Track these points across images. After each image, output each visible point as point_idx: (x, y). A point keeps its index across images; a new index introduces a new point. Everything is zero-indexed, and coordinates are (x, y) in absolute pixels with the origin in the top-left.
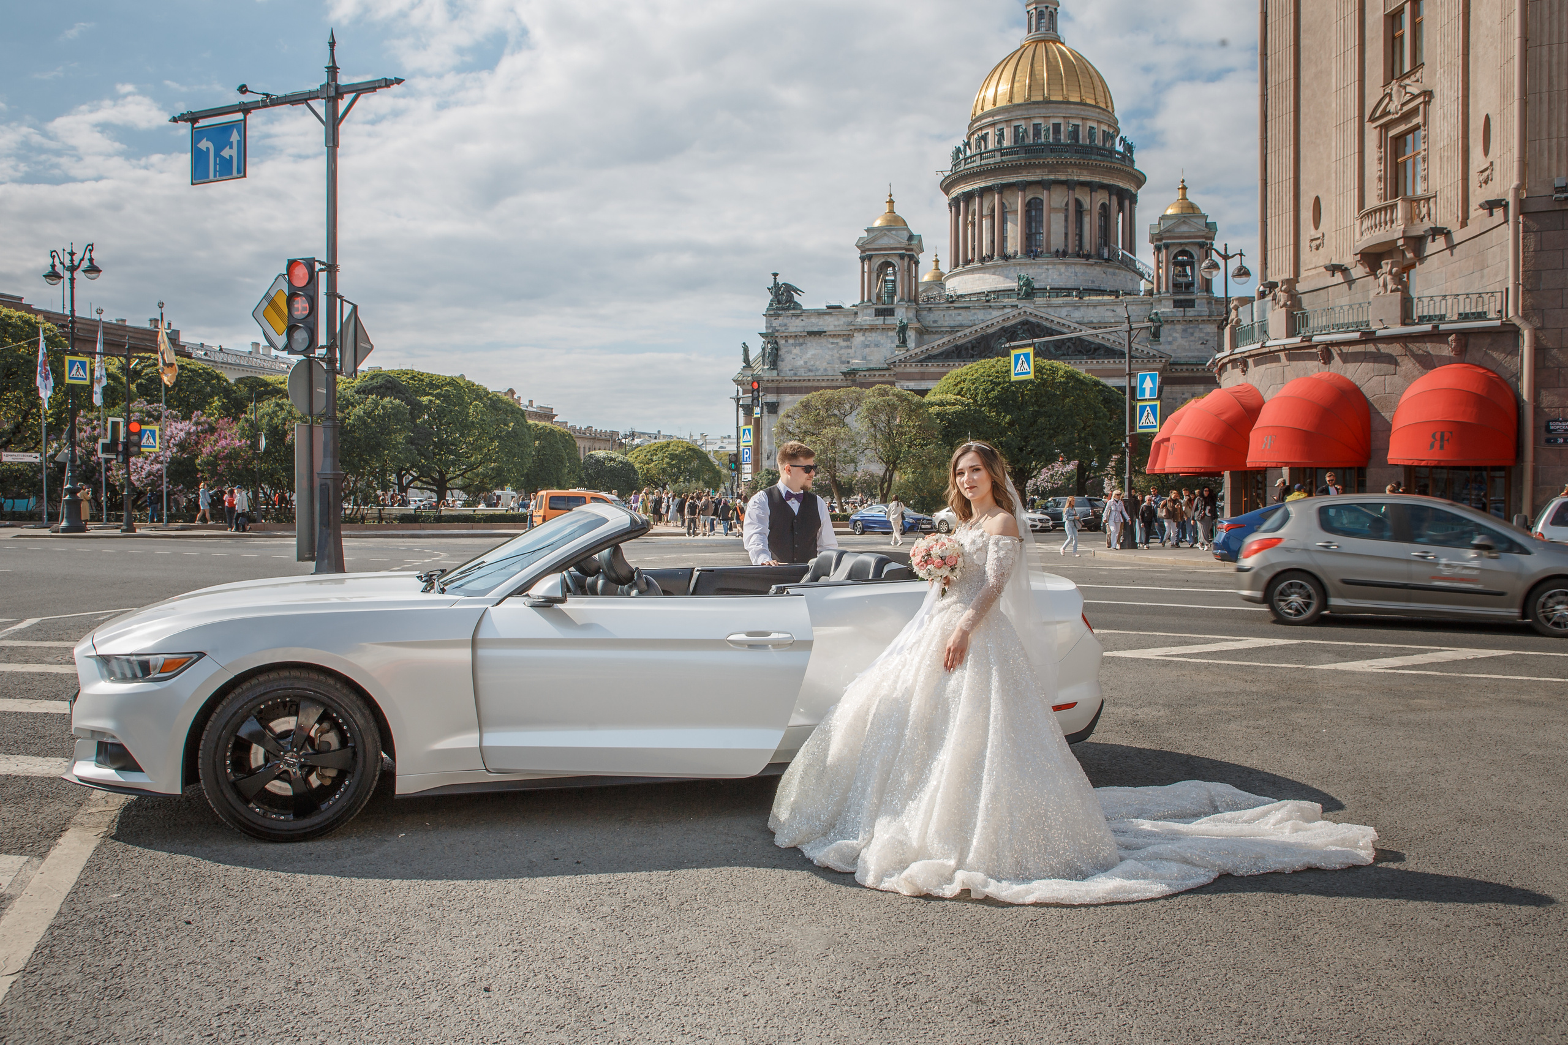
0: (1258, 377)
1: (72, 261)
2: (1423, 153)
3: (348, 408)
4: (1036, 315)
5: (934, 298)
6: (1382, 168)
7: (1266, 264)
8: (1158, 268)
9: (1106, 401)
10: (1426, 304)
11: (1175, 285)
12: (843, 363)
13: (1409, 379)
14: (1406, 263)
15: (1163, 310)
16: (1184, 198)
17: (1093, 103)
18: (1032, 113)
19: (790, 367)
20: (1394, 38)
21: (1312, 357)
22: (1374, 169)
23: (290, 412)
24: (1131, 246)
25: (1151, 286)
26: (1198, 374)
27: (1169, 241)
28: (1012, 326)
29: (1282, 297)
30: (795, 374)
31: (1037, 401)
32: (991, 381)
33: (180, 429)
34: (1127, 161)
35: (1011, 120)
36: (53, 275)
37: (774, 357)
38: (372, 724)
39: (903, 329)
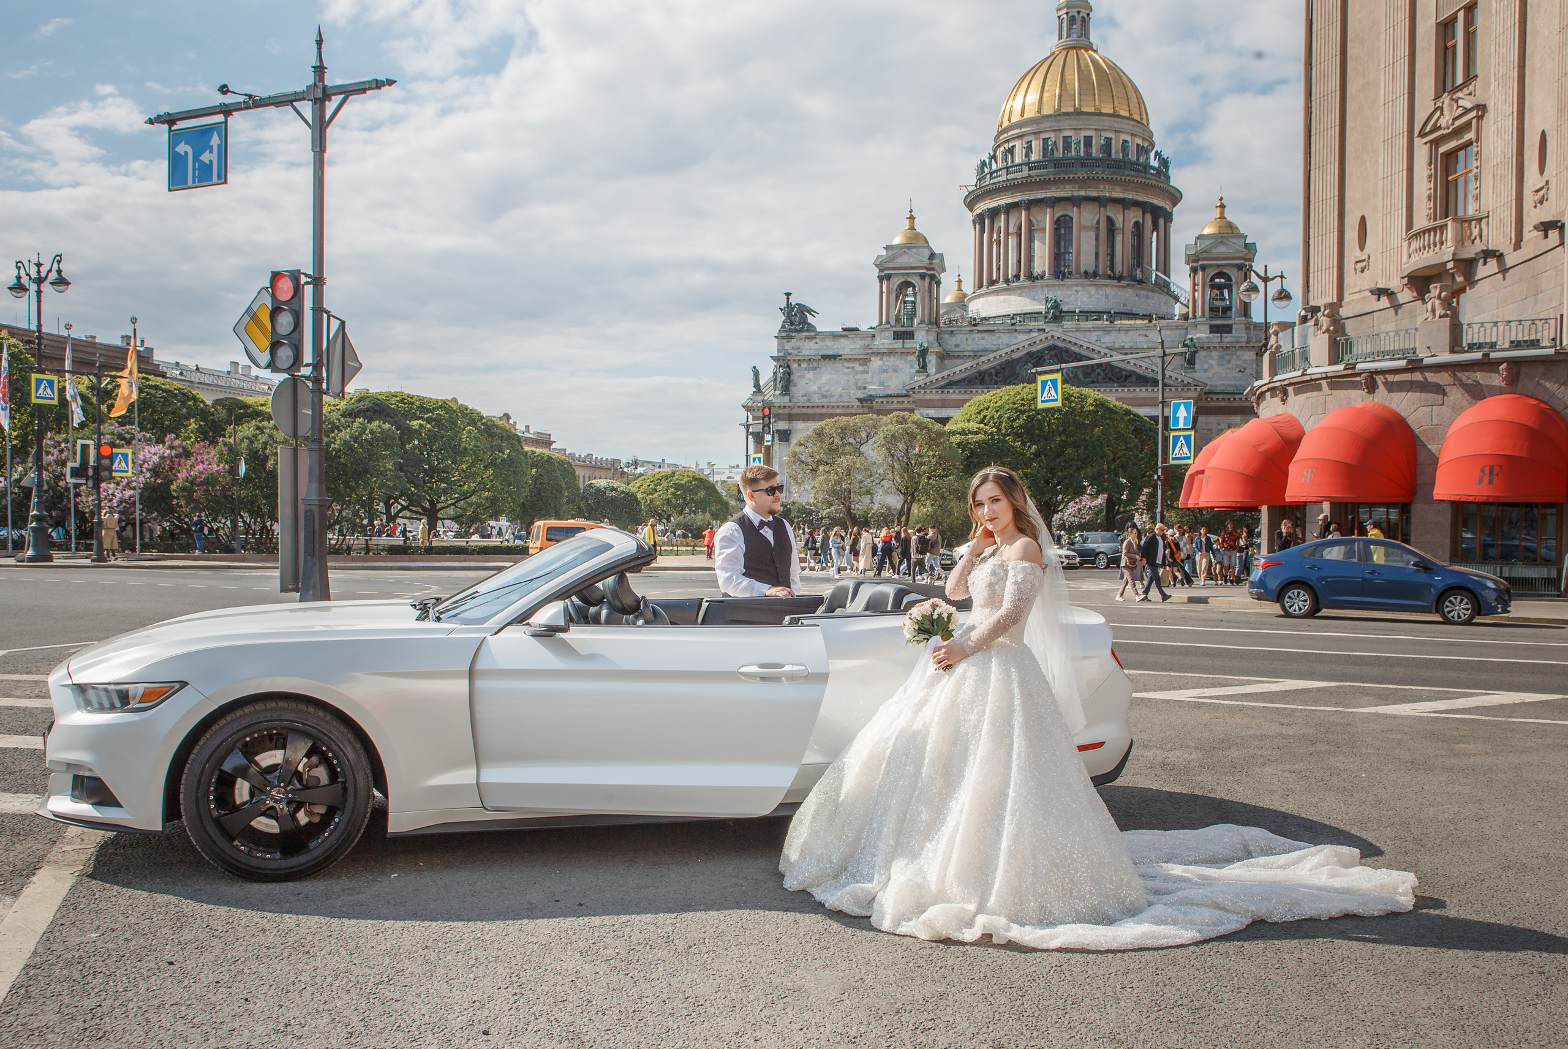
0: (1298, 407)
1: (39, 272)
2: (1475, 171)
3: (333, 432)
4: (1064, 340)
5: (957, 321)
6: (1432, 186)
7: (1308, 287)
8: (1194, 291)
9: (1137, 431)
10: (1476, 331)
11: (1211, 309)
12: (859, 388)
13: (1457, 410)
14: (1455, 287)
15: (1198, 335)
16: (1222, 217)
17: (1127, 114)
18: (1062, 124)
19: (803, 393)
20: (1446, 48)
21: (1355, 386)
22: (1423, 187)
23: (271, 436)
24: (1165, 266)
25: (1187, 310)
26: (1236, 404)
27: (1206, 262)
28: (1038, 351)
29: (1325, 322)
30: (809, 400)
31: (1064, 430)
32: (1016, 409)
33: (153, 453)
34: (1162, 177)
35: (1039, 133)
36: (18, 288)
37: (786, 382)
38: (364, 758)
39: (923, 353)
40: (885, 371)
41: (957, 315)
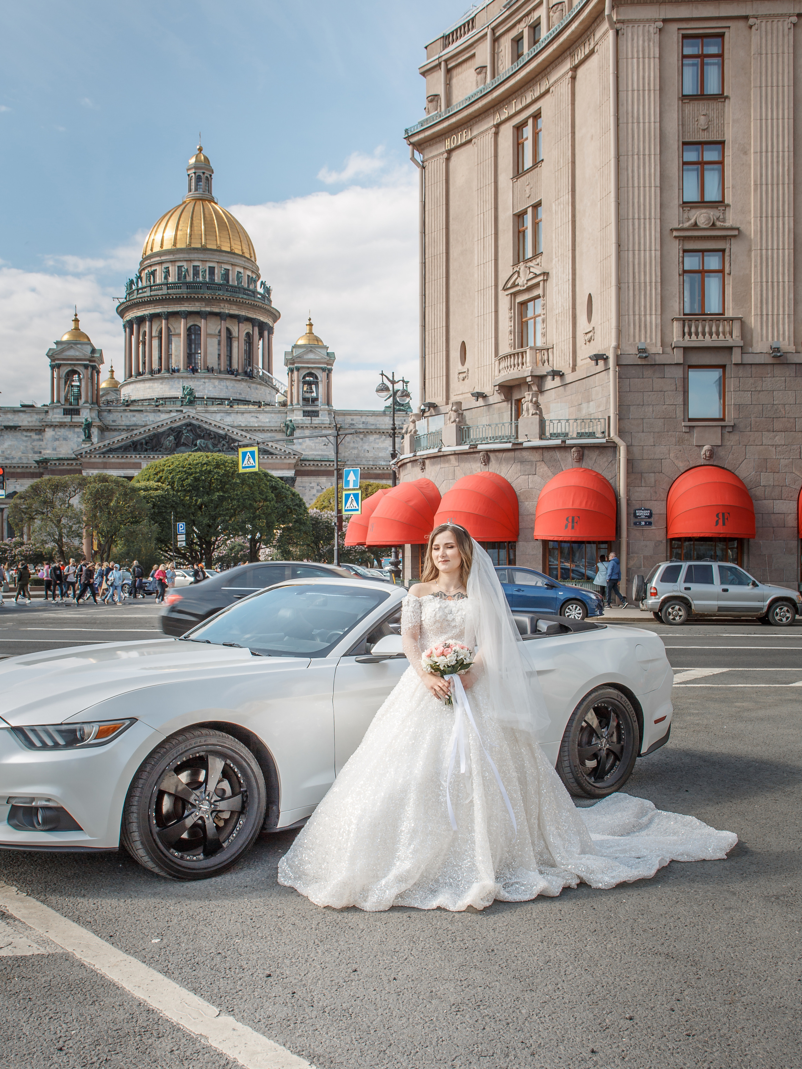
0: (433, 474)
2: (542, 316)
4: (197, 419)
5: (113, 402)
6: (512, 324)
7: (425, 389)
8: (291, 385)
11: (304, 399)
12: (35, 453)
13: (545, 479)
15: (295, 418)
16: (311, 332)
18: (192, 256)
20: (519, 231)
21: (476, 460)
22: (506, 324)
24: (268, 366)
25: (285, 399)
27: (300, 365)
29: (452, 415)
32: (185, 471)
34: (266, 301)
35: (175, 261)
39: (88, 426)
40: (57, 440)
41: (111, 397)
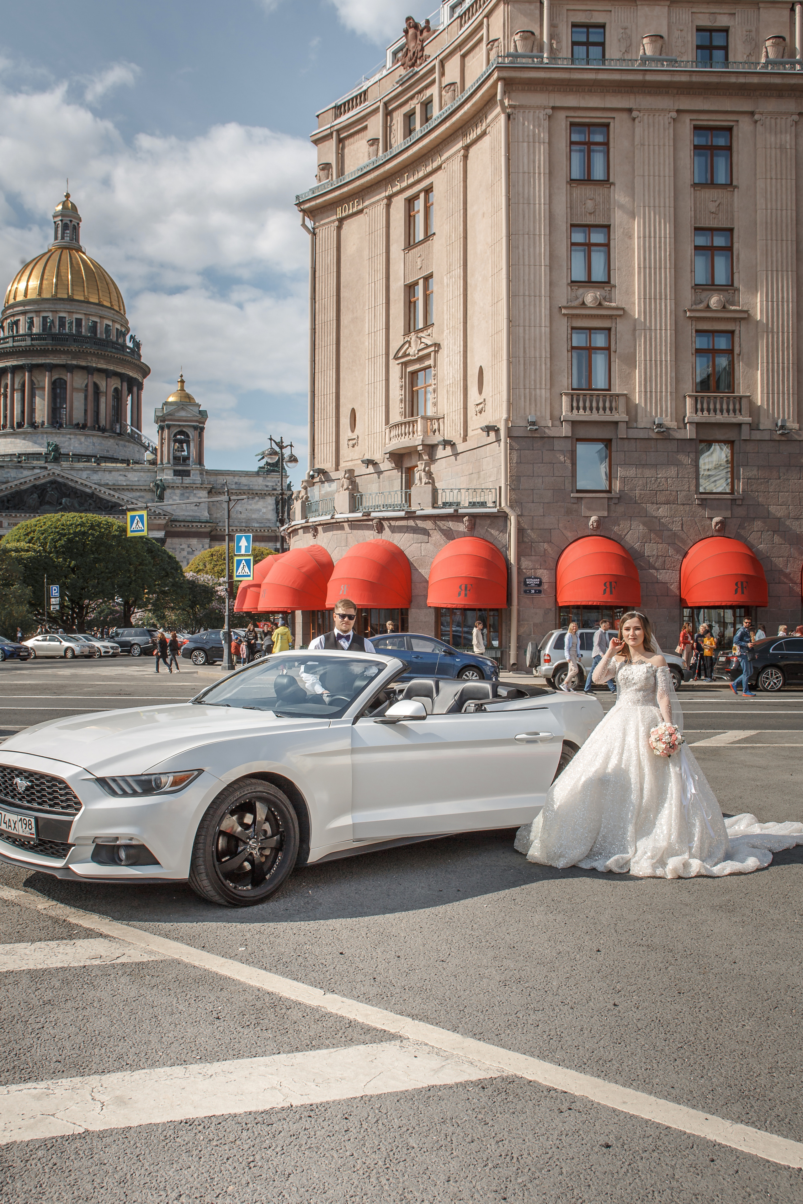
2: (432, 386)
6: (403, 393)
7: (315, 454)
8: (162, 443)
10: (447, 494)
11: (175, 458)
15: (165, 477)
16: (180, 391)
17: (109, 305)
18: (60, 306)
20: (410, 302)
22: (397, 393)
24: (138, 423)
25: (155, 457)
28: (42, 485)
29: (345, 482)
31: (96, 550)
32: (58, 532)
34: (134, 355)
35: (40, 311)
